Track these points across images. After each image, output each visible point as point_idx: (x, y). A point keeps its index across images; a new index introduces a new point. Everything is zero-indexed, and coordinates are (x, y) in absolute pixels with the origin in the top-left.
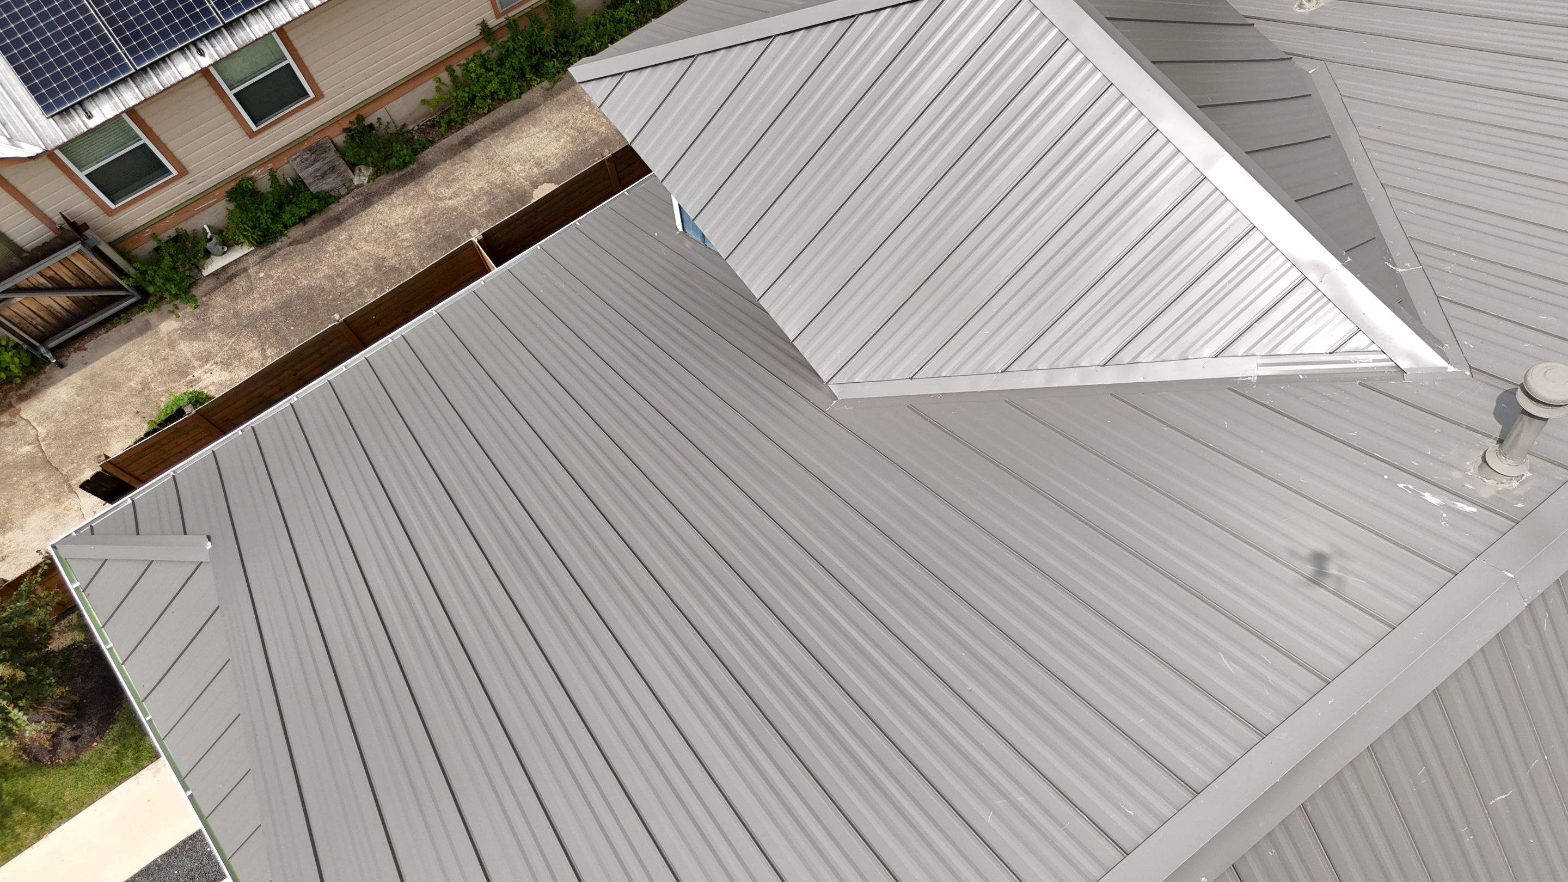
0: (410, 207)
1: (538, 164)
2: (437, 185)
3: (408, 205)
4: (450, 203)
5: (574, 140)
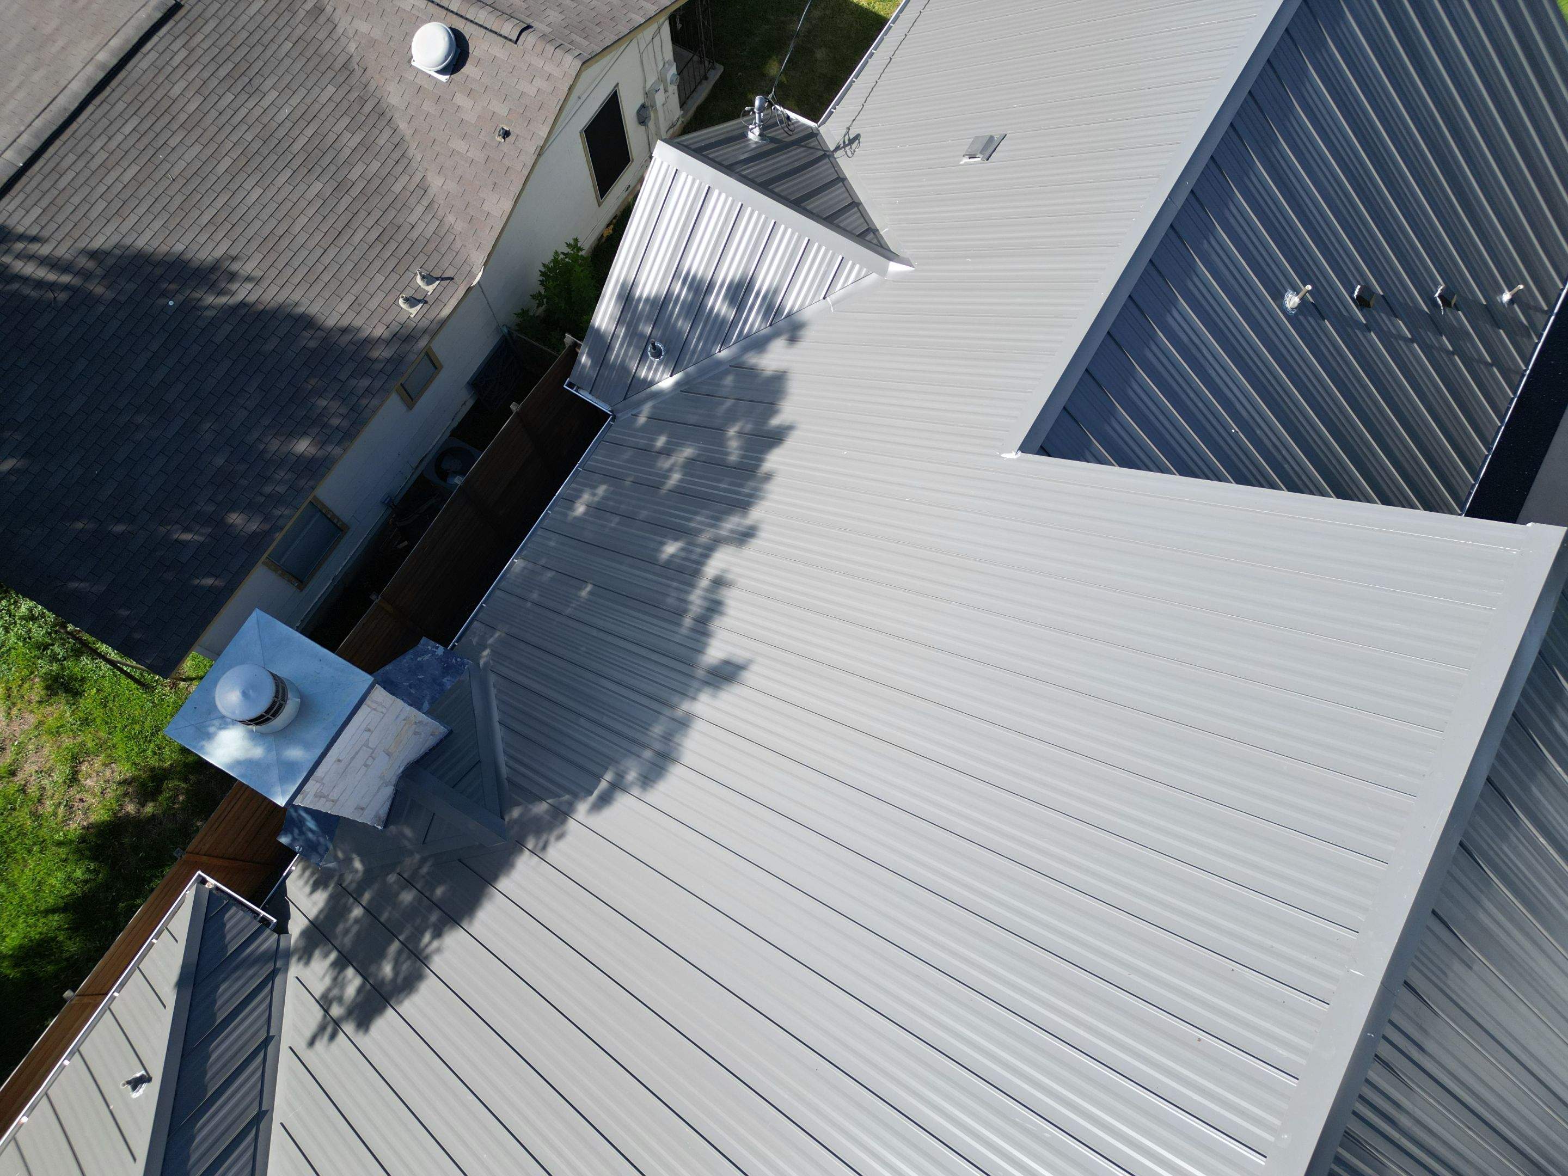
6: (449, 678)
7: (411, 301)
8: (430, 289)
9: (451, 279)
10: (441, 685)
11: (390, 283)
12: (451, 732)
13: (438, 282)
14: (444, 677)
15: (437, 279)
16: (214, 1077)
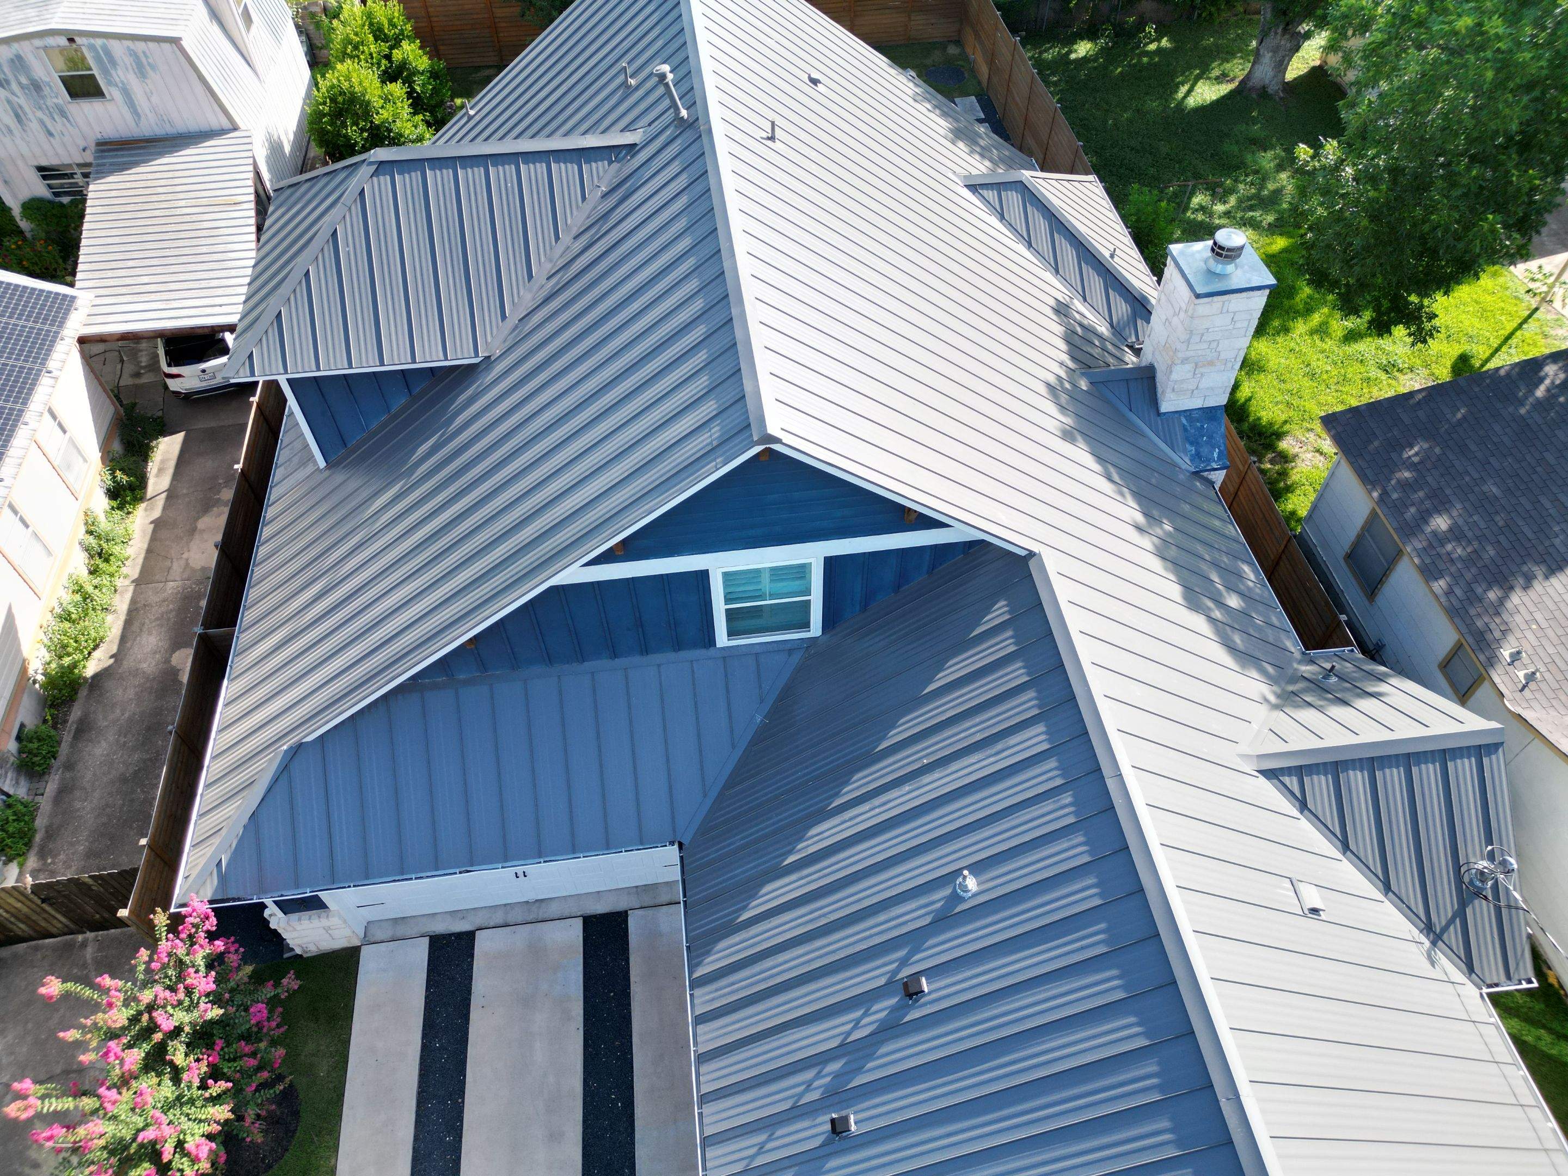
0: (103, 742)
1: (155, 653)
2: (105, 718)
3: (99, 742)
4: (127, 715)
5: (161, 626)
6: (1193, 452)
7: (1516, 656)
8: (1521, 674)
9: (1522, 690)
10: (1191, 444)
11: (1542, 654)
12: (1159, 414)
13: (1524, 682)
14: (1196, 450)
15: (1527, 683)
16: (1088, 271)
